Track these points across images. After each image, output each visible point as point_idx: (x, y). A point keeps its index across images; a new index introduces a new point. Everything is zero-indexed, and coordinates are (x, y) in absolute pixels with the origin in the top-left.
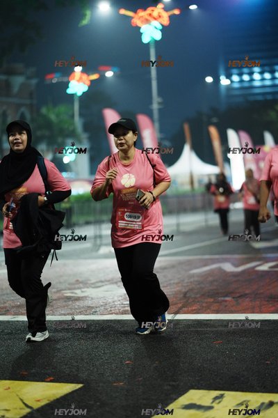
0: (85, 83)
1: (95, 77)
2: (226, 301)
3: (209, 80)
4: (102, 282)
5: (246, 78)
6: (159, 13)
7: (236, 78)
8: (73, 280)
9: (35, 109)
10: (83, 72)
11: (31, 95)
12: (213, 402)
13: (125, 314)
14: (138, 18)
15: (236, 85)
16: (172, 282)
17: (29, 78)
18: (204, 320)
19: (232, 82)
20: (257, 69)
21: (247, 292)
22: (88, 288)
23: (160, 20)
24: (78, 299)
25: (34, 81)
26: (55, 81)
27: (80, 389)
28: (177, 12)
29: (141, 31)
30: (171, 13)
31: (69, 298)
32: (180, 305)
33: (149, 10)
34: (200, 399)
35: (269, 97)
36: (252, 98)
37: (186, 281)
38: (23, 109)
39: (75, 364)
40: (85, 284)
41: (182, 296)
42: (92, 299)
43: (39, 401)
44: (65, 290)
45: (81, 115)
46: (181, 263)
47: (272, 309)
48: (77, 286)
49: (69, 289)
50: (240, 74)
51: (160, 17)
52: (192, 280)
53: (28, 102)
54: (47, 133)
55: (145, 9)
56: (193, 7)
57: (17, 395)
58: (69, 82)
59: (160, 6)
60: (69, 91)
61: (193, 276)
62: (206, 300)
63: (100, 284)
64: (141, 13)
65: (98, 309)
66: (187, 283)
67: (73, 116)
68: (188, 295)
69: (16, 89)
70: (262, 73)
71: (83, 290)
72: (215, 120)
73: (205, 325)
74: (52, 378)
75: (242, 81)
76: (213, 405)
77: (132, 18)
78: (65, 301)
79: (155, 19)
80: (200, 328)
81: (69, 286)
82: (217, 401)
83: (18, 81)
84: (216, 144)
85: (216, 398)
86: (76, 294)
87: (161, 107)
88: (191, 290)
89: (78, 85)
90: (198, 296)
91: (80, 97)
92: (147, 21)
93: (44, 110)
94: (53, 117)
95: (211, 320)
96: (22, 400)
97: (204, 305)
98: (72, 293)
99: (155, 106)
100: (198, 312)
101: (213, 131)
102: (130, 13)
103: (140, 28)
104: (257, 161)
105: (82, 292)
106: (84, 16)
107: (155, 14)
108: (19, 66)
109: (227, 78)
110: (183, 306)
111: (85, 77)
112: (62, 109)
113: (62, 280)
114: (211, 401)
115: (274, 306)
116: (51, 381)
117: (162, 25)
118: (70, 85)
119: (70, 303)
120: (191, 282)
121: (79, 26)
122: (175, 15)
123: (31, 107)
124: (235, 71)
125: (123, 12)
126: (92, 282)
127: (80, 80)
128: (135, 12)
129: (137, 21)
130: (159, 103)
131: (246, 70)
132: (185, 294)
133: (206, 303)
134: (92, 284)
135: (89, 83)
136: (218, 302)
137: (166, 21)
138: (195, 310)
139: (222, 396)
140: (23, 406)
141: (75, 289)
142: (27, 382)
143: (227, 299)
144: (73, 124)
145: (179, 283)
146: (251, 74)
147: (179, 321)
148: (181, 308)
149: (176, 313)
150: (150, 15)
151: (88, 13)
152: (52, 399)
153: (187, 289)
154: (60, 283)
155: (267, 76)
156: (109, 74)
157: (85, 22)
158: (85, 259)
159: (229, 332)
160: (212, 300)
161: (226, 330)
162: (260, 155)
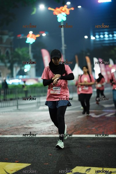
0: (34, 38)
1: (38, 36)
2: (92, 129)
3: (86, 37)
4: (40, 121)
5: (102, 36)
6: (65, 9)
7: (97, 37)
8: (28, 120)
9: (13, 49)
10: (33, 34)
11: (11, 44)
12: (86, 172)
13: (50, 134)
14: (56, 11)
15: (98, 40)
16: (70, 121)
17: (10, 36)
18: (83, 137)
19: (96, 38)
20: (106, 33)
21: (101, 126)
22: (34, 123)
23: (65, 12)
24: (30, 128)
25: (12, 38)
26: (21, 37)
27: (30, 166)
28: (72, 9)
29: (57, 17)
30: (70, 9)
31: (26, 128)
32: (73, 131)
33: (61, 8)
34: (80, 170)
35: (112, 45)
36: (104, 45)
37: (76, 121)
38: (8, 49)
39: (28, 155)
40: (33, 122)
41: (73, 127)
42: (36, 128)
43: (12, 171)
44: (24, 124)
45: (32, 52)
46: (73, 114)
48: (29, 123)
49: (26, 124)
50: (99, 35)
51: (65, 11)
52: (78, 120)
53: (9, 46)
54: (18, 59)
55: (59, 8)
56: (79, 7)
57: (3, 168)
58: (27, 38)
59: (65, 6)
60: (27, 42)
62: (84, 129)
63: (39, 122)
64: (58, 9)
65: (38, 133)
67: (28, 52)
68: (76, 127)
69: (4, 41)
70: (108, 34)
71: (32, 124)
72: (88, 54)
73: (83, 139)
74: (18, 161)
75: (100, 38)
76: (86, 173)
77: (54, 11)
78: (24, 129)
79: (63, 12)
80: (81, 140)
81: (26, 123)
82: (88, 171)
83: (5, 37)
84: (89, 64)
85: (87, 170)
86: (29, 126)
87: (66, 49)
88: (77, 125)
89: (31, 39)
90: (80, 127)
91: (32, 44)
92: (60, 13)
93: (16, 50)
94: (20, 53)
95: (86, 137)
96: (5, 170)
97: (83, 131)
98: (27, 126)
99: (63, 48)
100: (80, 134)
101: (88, 59)
102: (53, 9)
103: (57, 15)
104: (106, 71)
105: (32, 125)
106: (33, 10)
107: (63, 10)
108: (6, 31)
109: (94, 36)
110: (74, 131)
111: (34, 36)
112: (24, 49)
113: (23, 120)
114: (85, 171)
116: (17, 162)
117: (66, 14)
118: (27, 39)
119: (26, 130)
120: (77, 121)
121: (31, 14)
122: (72, 10)
123: (11, 48)
124: (97, 33)
125: (50, 9)
126: (36, 121)
127: (32, 37)
128: (55, 9)
129: (56, 13)
130: (65, 47)
131: (102, 33)
132: (75, 126)
134: (36, 122)
135: (35, 38)
136: (89, 130)
137: (68, 13)
138: (79, 133)
139: (90, 169)
140: (5, 173)
141: (29, 124)
142: (7, 163)
143: (93, 128)
144: (28, 55)
145: (73, 122)
146: (104, 35)
148: (73, 132)
150: (61, 10)
151: (35, 9)
152: (18, 170)
153: (76, 124)
154: (22, 121)
155: (111, 36)
156: (44, 35)
157: (34, 13)
158: (33, 111)
159: (93, 142)
160: (86, 129)
161: (92, 141)
162: (108, 68)
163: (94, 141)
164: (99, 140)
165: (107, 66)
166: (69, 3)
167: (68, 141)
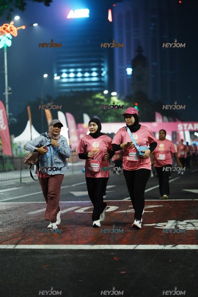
2: (53, 235)
3: (46, 76)
5: (72, 75)
6: (11, 27)
7: (64, 75)
15: (65, 80)
16: (15, 221)
18: (36, 249)
19: (61, 78)
20: (79, 70)
21: (68, 229)
23: (12, 33)
28: (24, 27)
30: (18, 28)
32: (20, 238)
33: (4, 26)
35: (88, 89)
36: (75, 90)
41: (21, 231)
46: (21, 207)
47: (86, 241)
50: (68, 73)
51: (12, 30)
52: (29, 219)
56: (35, 25)
59: (12, 23)
61: (30, 216)
62: (39, 235)
66: (26, 221)
68: (26, 231)
70: (83, 72)
75: (68, 78)
79: (8, 32)
80: (33, 255)
87: (11, 93)
88: (28, 227)
90: (33, 231)
92: (2, 33)
95: (41, 249)
97: (37, 238)
99: (7, 93)
100: (32, 243)
101: (48, 112)
104: (79, 134)
109: (57, 76)
110: (22, 239)
115: (87, 239)
117: (12, 36)
120: (28, 221)
122: (22, 29)
124: (64, 71)
130: (9, 92)
131: (72, 70)
132: (24, 229)
133: (39, 236)
136: (47, 236)
137: (16, 34)
138: (30, 242)
145: (20, 221)
146: (76, 73)
147: (18, 250)
148: (20, 240)
149: (17, 244)
150: (4, 29)
153: (26, 226)
155: (87, 74)
159: (54, 259)
160: (43, 234)
161: (52, 257)
162: (81, 130)
163: (55, 256)
164: (64, 253)
165: (79, 125)
166: (17, 18)
167: (11, 256)
